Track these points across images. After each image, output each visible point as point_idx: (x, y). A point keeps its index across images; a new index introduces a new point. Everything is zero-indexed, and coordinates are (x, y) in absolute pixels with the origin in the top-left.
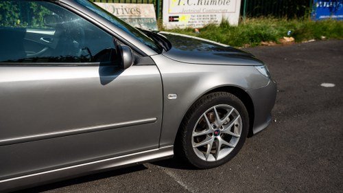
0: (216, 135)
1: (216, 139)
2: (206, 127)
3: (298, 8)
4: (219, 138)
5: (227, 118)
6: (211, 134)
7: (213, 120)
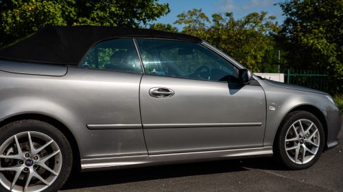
0: (301, 143)
1: (301, 147)
2: (294, 136)
3: (338, 88)
4: (304, 145)
5: (308, 131)
6: (297, 142)
7: (299, 131)
